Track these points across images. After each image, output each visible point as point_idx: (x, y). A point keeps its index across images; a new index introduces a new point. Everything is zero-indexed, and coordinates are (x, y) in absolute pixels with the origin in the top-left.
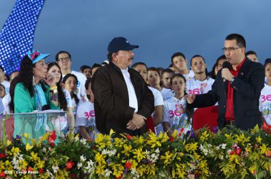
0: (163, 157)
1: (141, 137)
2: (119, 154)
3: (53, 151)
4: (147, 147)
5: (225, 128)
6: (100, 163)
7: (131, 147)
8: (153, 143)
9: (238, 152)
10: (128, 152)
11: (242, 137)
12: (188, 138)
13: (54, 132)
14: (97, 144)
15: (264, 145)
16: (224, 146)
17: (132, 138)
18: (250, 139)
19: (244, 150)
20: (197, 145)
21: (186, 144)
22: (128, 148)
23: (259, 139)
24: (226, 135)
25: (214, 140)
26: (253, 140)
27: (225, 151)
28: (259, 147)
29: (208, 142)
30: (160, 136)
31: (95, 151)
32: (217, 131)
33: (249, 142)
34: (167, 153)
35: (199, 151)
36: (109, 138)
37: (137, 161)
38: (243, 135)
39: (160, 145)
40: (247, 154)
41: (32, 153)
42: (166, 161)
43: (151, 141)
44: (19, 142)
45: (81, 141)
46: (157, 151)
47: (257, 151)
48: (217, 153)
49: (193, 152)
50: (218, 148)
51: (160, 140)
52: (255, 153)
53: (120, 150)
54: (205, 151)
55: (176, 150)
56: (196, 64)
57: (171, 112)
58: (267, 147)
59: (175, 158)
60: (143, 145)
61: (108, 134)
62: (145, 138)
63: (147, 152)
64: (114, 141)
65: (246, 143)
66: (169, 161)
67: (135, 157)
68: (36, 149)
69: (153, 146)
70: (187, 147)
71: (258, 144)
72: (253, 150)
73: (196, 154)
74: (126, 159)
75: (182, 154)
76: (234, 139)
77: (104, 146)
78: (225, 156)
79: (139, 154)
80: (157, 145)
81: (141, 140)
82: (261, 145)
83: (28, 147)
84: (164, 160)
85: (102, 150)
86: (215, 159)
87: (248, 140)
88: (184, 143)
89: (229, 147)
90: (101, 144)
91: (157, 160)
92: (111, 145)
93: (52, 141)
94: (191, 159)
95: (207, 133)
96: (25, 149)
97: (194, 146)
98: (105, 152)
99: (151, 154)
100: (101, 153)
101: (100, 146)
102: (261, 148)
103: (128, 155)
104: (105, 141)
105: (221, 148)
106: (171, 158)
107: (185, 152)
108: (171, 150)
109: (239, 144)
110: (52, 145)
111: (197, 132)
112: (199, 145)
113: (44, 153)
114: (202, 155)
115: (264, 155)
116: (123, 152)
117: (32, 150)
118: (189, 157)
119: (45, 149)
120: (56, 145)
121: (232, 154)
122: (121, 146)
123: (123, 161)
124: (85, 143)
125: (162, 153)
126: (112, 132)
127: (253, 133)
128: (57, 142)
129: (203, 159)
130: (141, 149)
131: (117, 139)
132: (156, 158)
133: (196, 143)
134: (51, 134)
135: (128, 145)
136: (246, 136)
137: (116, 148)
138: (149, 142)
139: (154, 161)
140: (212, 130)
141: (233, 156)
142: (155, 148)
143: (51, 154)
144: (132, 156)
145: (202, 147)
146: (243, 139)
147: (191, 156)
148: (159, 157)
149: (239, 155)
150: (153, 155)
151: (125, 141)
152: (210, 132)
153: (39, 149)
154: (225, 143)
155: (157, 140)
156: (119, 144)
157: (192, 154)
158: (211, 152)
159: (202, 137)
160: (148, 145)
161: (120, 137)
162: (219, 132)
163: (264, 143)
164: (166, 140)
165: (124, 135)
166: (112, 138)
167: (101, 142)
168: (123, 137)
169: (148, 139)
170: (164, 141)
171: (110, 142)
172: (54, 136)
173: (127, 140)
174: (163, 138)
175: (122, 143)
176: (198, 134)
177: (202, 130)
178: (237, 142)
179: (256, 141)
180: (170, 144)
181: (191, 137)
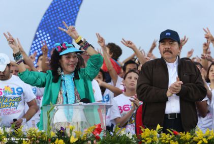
1: (188, 133)
8: (199, 140)
13: (100, 125)
14: (143, 139)
17: (179, 134)
30: (207, 133)
36: (156, 133)
39: (206, 142)
44: (64, 134)
45: (127, 135)
51: (207, 137)
60: (189, 141)
61: (155, 129)
62: (192, 135)
64: (160, 136)
68: (80, 142)
69: (199, 143)
77: (150, 141)
80: (203, 142)
81: (188, 136)
83: (73, 140)
90: (147, 139)
92: (158, 141)
93: (97, 134)
96: (69, 141)
101: (146, 141)
110: (98, 139)
117: (76, 143)
119: (90, 142)
120: (101, 138)
122: (167, 142)
124: (131, 137)
126: (159, 127)
131: (163, 135)
134: (97, 127)
135: (174, 141)
137: (162, 143)
138: (195, 138)
151: (171, 137)
155: (204, 137)
156: (166, 140)
160: (194, 141)
164: (212, 136)
165: (171, 131)
166: (159, 133)
167: (147, 137)
168: (170, 133)
169: (194, 136)
170: (209, 138)
171: (156, 137)
172: (99, 130)
173: (173, 136)
174: (209, 135)
175: (169, 139)
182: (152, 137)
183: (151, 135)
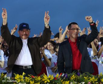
1: (39, 77)
4: (42, 83)
5: (84, 74)
7: (33, 82)
8: (45, 80)
12: (64, 78)
14: (16, 80)
17: (34, 77)
18: (97, 80)
20: (69, 82)
21: (63, 81)
24: (85, 77)
25: (78, 80)
29: (75, 81)
32: (80, 75)
33: (97, 82)
36: (22, 77)
38: (94, 77)
39: (49, 81)
43: (44, 79)
45: (8, 78)
51: (49, 79)
53: (28, 83)
60: (40, 81)
61: (22, 75)
64: (25, 78)
65: (95, 82)
69: (46, 82)
70: (63, 83)
76: (89, 79)
77: (19, 81)
80: (47, 81)
81: (39, 78)
85: (19, 83)
87: (96, 80)
89: (86, 83)
90: (18, 80)
95: (74, 76)
97: (67, 83)
101: (17, 81)
109: (92, 82)
122: (28, 81)
126: (24, 74)
130: (39, 83)
131: (26, 77)
133: (69, 81)
135: (32, 81)
137: (26, 82)
138: (43, 80)
146: (94, 80)
152: (76, 75)
154: (84, 82)
155: (48, 79)
156: (28, 80)
159: (71, 78)
160: (43, 81)
161: (28, 77)
162: (81, 76)
164: (52, 79)
165: (30, 76)
167: (18, 79)
168: (30, 77)
169: (43, 78)
170: (51, 79)
171: (23, 79)
173: (31, 78)
174: (51, 78)
175: (29, 80)
176: (69, 77)
177: (72, 74)
178: (90, 81)
179: (101, 81)
180: (54, 81)
181: (66, 78)
182: (20, 79)
183: (19, 78)
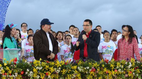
0: (62, 71)
2: (43, 69)
3: (16, 66)
4: (55, 67)
5: (89, 60)
6: (35, 73)
9: (94, 70)
10: (47, 68)
11: (96, 64)
12: (73, 63)
13: (16, 58)
14: (34, 64)
15: (105, 68)
16: (88, 68)
17: (49, 62)
19: (97, 70)
21: (72, 66)
22: (47, 67)
23: (103, 66)
24: (89, 63)
25: (84, 65)
26: (101, 66)
27: (88, 70)
28: (103, 69)
29: (81, 66)
30: (61, 62)
31: (33, 67)
32: (85, 61)
33: (99, 67)
34: (63, 70)
35: (77, 70)
36: (39, 62)
37: (51, 72)
38: (96, 63)
39: (61, 66)
40: (98, 72)
41: (7, 67)
42: (63, 73)
44: (2, 62)
45: (28, 63)
46: (60, 68)
47: (102, 71)
48: (85, 70)
49: (75, 70)
50: (85, 68)
51: (61, 64)
52: (101, 71)
53: (44, 67)
54: (80, 70)
55: (68, 68)
56: (75, 31)
57: (65, 51)
58: (107, 69)
59: (67, 72)
60: (54, 65)
61: (39, 60)
62: (54, 63)
63: (55, 69)
64: (41, 63)
65: (97, 67)
66: (64, 73)
67: (50, 70)
68: (8, 65)
69: (58, 66)
70: (72, 67)
71: (103, 67)
72: (100, 70)
73: (76, 71)
74: (46, 71)
75: (70, 70)
76: (93, 65)
77: (37, 65)
78: (88, 72)
79: (52, 69)
80: (59, 66)
81: (53, 63)
82: (104, 68)
83: (5, 64)
84: (62, 72)
85: (36, 67)
86: (84, 73)
87: (98, 66)
88: (71, 66)
89: (90, 68)
91: (59, 72)
92: (40, 65)
93: (15, 62)
94: (74, 72)
95: (81, 62)
97: (75, 67)
98: (37, 68)
99: (57, 70)
100: (36, 68)
102: (104, 69)
103: (47, 70)
104: (38, 63)
105: (87, 68)
106: (65, 72)
107: (71, 69)
108: (66, 68)
109: (95, 67)
110: (15, 64)
111: (77, 61)
112: (77, 67)
113: (12, 67)
114: (78, 71)
115: (105, 72)
116: (45, 68)
117: (7, 65)
118: (73, 72)
119: (12, 65)
120: (17, 64)
121: (91, 71)
123: (45, 72)
124: (29, 64)
125: (62, 69)
126: (41, 59)
127: (100, 63)
128: (17, 62)
129: (79, 73)
130: (53, 67)
131: (43, 63)
132: (59, 71)
133: (76, 66)
134: (15, 59)
135: (47, 65)
136: (98, 64)
137: (42, 66)
138: (56, 64)
139: (58, 73)
140: (83, 61)
141: (92, 72)
142: (59, 67)
143: (15, 68)
144: (49, 70)
145: (78, 68)
147: (74, 71)
148: (60, 71)
149: (95, 72)
150: (58, 70)
151: (46, 63)
153: (10, 65)
154: (89, 66)
156: (44, 65)
157: (74, 70)
158: (82, 70)
159: (79, 63)
161: (44, 62)
162: (86, 62)
163: (105, 67)
165: (46, 61)
166: (41, 62)
170: (62, 64)
172: (16, 60)
176: (77, 62)
177: (79, 60)
178: (94, 66)
179: (102, 66)
180: (65, 66)
181: (74, 63)
183: (37, 63)
